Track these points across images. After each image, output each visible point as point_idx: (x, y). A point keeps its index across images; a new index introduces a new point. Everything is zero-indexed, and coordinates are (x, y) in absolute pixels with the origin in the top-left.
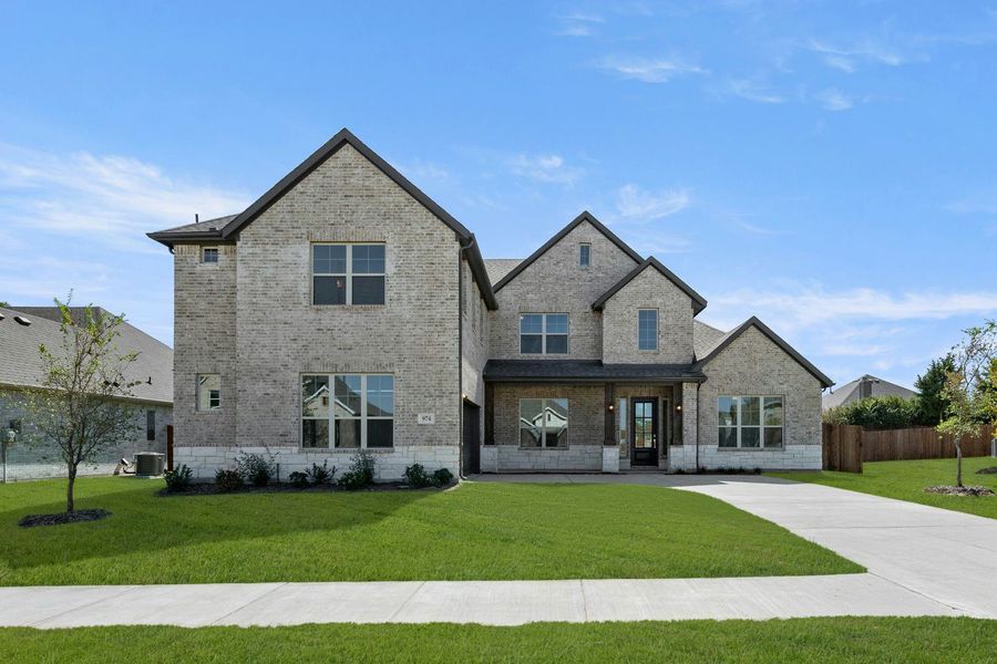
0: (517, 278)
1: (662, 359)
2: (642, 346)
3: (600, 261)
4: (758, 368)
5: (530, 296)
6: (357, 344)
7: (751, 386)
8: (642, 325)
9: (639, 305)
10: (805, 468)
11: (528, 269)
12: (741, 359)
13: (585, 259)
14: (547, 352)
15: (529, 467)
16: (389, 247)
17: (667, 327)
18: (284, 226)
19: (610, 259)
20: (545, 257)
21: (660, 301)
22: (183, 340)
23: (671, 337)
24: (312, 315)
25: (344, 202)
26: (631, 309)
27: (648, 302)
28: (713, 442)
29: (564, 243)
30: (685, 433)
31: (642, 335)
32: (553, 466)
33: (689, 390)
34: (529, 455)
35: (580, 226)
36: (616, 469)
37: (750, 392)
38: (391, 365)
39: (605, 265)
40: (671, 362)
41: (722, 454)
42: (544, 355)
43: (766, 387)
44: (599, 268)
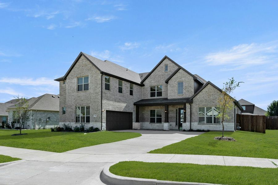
0: (149, 77)
1: (184, 96)
2: (179, 93)
3: (170, 69)
4: (211, 97)
5: (152, 81)
6: (84, 99)
7: (209, 103)
8: (179, 87)
9: (178, 81)
10: (227, 130)
11: (152, 74)
12: (206, 95)
13: (166, 69)
14: (157, 96)
15: (152, 128)
16: (89, 77)
17: (186, 87)
18: (73, 75)
19: (173, 68)
20: (156, 70)
21: (184, 79)
22: (61, 101)
23: (187, 90)
24: (77, 94)
25: (82, 68)
26: (176, 82)
27: (180, 80)
28: (196, 122)
29: (161, 65)
30: (186, 119)
31: (179, 89)
32: (158, 128)
33: (188, 106)
34: (152, 125)
35: (165, 60)
36: (167, 129)
37: (208, 105)
38: (89, 104)
39: (172, 70)
40: (187, 97)
41: (199, 125)
42: (156, 97)
43: (214, 104)
44: (170, 71)
